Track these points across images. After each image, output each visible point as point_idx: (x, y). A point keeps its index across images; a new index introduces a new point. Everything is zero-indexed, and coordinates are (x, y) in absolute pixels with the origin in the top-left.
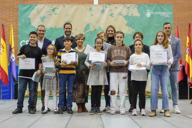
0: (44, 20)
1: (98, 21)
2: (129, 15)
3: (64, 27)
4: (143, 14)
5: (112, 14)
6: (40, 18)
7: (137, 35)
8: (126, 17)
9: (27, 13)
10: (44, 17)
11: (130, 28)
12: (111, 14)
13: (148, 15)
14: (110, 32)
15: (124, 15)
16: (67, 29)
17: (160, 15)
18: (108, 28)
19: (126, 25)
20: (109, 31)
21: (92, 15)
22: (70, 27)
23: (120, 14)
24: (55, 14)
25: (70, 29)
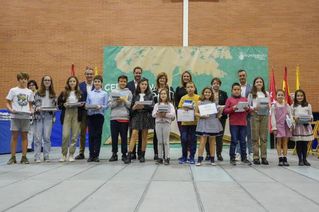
0: (130, 63)
1: (188, 64)
2: (221, 58)
3: (134, 71)
4: (235, 57)
5: (203, 56)
6: (127, 61)
7: (215, 81)
8: (217, 60)
9: (113, 55)
10: (131, 59)
11: (222, 71)
12: (201, 56)
13: (242, 57)
14: (186, 78)
15: (215, 57)
16: (137, 73)
17: (254, 57)
18: (184, 74)
19: (218, 68)
20: (185, 76)
21: (181, 58)
22: (140, 72)
23: (211, 56)
24: (142, 56)
25: (140, 73)
